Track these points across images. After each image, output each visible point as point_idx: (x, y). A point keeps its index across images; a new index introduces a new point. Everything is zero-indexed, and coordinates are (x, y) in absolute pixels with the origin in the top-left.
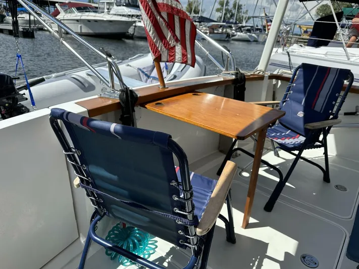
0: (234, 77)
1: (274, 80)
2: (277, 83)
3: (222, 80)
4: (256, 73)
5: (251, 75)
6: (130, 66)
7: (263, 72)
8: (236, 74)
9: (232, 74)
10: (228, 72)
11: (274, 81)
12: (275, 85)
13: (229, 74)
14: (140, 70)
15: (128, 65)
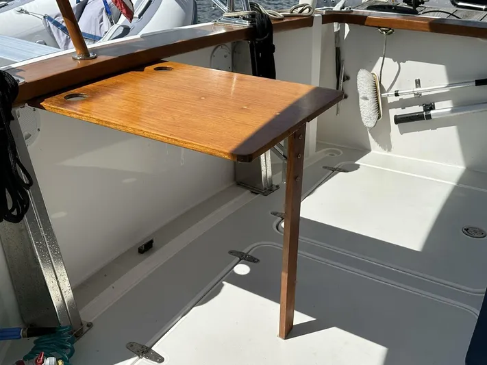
0: (247, 24)
1: (335, 24)
2: (343, 29)
3: (223, 31)
4: (296, 12)
5: (286, 16)
6: (27, 13)
7: (310, 8)
8: (252, 18)
9: (244, 18)
10: (235, 14)
11: (336, 26)
12: (339, 35)
13: (238, 17)
14: (50, 19)
15: (21, 11)
